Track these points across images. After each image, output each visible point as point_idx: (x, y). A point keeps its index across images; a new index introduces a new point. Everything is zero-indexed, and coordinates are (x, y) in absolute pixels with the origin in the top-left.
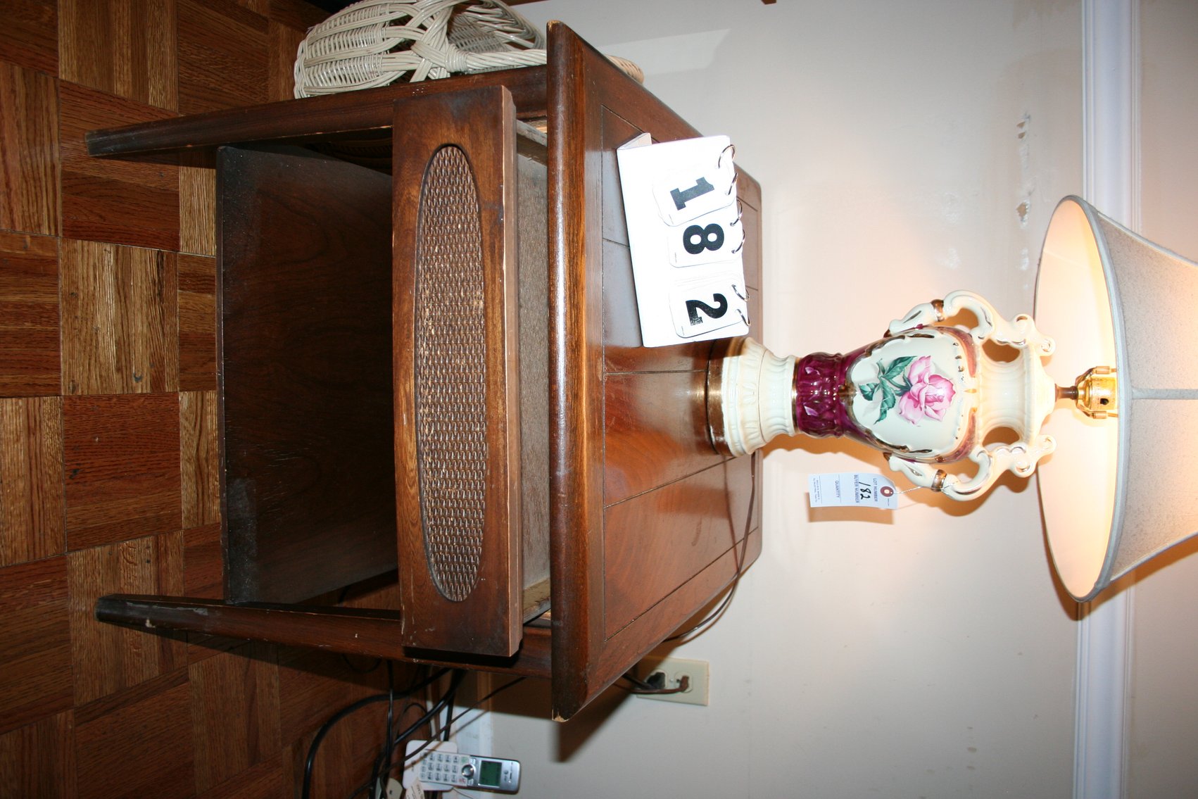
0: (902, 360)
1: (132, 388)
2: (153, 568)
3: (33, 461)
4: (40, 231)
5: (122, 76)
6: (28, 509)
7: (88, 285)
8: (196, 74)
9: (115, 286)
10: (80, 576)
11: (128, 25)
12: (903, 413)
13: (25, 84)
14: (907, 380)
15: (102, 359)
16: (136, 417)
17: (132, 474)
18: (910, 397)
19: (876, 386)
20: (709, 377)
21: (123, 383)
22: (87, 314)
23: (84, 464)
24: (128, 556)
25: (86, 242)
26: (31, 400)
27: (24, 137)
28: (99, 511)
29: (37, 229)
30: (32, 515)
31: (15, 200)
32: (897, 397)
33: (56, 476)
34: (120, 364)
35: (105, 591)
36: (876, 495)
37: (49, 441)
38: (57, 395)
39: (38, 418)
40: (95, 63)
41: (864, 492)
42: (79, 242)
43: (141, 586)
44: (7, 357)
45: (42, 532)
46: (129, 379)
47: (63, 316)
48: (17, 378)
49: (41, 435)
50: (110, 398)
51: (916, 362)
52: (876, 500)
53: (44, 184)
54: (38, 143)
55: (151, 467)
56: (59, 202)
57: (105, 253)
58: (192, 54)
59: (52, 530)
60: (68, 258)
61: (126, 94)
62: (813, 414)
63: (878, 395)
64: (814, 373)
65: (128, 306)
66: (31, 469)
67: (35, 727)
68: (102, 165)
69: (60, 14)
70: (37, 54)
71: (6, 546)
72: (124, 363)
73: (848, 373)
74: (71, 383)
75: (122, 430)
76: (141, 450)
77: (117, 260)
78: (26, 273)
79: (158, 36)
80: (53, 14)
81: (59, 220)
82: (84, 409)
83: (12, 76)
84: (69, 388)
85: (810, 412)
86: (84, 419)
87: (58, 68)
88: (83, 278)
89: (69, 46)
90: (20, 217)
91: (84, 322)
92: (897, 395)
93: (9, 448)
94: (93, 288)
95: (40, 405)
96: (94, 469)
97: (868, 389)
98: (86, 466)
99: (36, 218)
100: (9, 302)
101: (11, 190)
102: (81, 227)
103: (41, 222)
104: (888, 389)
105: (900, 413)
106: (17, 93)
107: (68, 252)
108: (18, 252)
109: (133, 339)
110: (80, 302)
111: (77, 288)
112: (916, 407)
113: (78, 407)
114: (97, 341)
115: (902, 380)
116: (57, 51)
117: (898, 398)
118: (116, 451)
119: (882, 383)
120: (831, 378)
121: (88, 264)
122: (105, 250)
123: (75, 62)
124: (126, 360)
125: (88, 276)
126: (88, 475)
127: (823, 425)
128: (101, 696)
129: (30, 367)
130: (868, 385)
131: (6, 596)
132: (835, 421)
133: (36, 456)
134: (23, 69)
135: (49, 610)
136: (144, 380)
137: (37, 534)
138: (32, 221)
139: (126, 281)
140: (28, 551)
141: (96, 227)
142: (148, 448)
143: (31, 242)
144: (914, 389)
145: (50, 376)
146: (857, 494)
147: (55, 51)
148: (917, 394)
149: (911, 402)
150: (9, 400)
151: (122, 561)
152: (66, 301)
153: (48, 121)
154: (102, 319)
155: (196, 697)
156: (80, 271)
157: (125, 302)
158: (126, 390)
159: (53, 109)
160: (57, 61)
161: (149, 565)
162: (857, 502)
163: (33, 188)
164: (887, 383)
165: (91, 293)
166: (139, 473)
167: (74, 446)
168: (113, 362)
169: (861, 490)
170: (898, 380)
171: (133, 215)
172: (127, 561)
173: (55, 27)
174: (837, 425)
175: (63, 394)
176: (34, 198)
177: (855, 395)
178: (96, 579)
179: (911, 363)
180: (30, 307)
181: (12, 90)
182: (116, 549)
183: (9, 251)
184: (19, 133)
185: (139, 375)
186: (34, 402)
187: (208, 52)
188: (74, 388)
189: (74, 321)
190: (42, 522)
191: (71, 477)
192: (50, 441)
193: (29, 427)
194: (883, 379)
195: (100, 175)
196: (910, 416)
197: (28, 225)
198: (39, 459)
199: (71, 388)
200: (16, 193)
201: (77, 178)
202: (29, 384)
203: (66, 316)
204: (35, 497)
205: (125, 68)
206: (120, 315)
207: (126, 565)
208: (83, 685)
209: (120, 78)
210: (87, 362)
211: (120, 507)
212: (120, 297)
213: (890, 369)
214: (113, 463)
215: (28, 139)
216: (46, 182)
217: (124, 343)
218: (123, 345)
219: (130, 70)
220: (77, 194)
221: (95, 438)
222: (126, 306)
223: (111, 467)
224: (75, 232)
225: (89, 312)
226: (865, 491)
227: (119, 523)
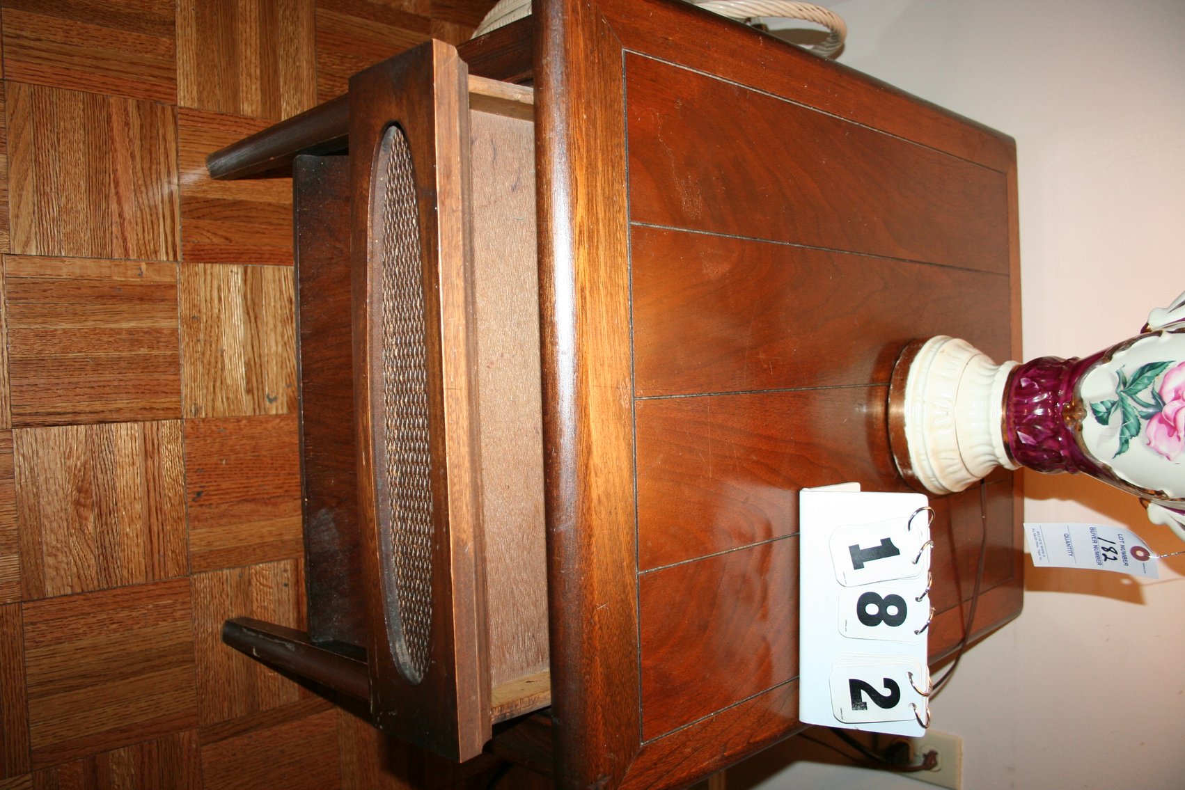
0: (1152, 366)
1: (265, 409)
2: (292, 592)
3: (151, 484)
4: (156, 257)
5: (249, 96)
6: (146, 531)
7: (212, 308)
8: (339, 84)
9: (243, 307)
10: (205, 597)
11: (256, 45)
12: (1152, 444)
13: (139, 115)
14: (1158, 398)
15: (229, 382)
16: (270, 439)
17: (266, 496)
18: (1161, 421)
19: (1113, 404)
20: (891, 392)
21: (254, 404)
22: (210, 337)
23: (208, 486)
24: (261, 579)
25: (209, 265)
26: (148, 424)
27: (139, 167)
28: (228, 533)
29: (153, 256)
30: (151, 537)
31: (129, 229)
32: (1142, 421)
33: (177, 498)
34: (250, 385)
35: (234, 613)
36: (1125, 558)
37: (169, 464)
38: (177, 418)
39: (156, 442)
40: (217, 87)
41: (1108, 552)
42: (201, 265)
43: (277, 610)
44: (121, 383)
45: (162, 553)
46: (261, 400)
47: (184, 340)
48: (133, 403)
49: (159, 458)
50: (238, 421)
51: (1172, 371)
52: (1126, 564)
53: (161, 211)
54: (154, 171)
55: (289, 489)
56: (178, 227)
57: (234, 275)
58: (334, 65)
59: (173, 552)
60: (189, 282)
61: (255, 113)
62: (1029, 443)
63: (1116, 417)
64: (1031, 386)
65: (260, 326)
66: (148, 492)
67: (156, 744)
68: (227, 186)
69: (179, 43)
70: (153, 85)
71: (122, 567)
72: (255, 385)
73: (1076, 386)
74: (193, 406)
75: (253, 452)
76: (277, 472)
77: (245, 281)
78: (142, 299)
79: (292, 50)
80: (171, 44)
81: (178, 245)
82: (209, 431)
83: (126, 109)
84: (191, 411)
85: (1025, 439)
86: (208, 442)
87: (177, 96)
88: (206, 301)
89: (189, 73)
90: (135, 245)
91: (208, 345)
92: (1142, 417)
93: (125, 471)
94: (217, 311)
95: (158, 429)
96: (219, 492)
97: (1102, 409)
98: (212, 488)
99: (152, 245)
100: (122, 329)
101: (124, 220)
102: (203, 250)
103: (157, 249)
104: (1130, 410)
105: (1149, 444)
106: (131, 126)
107: (188, 277)
108: (132, 279)
109: (266, 359)
110: (202, 326)
111: (200, 311)
112: (1171, 436)
113: (202, 430)
114: (223, 362)
115: (1151, 396)
116: (176, 79)
117: (1144, 422)
118: (247, 473)
119: (1122, 400)
120: (1055, 393)
121: (211, 287)
122: (232, 272)
123: (195, 88)
124: (257, 381)
125: (211, 299)
126: (213, 497)
127: (1045, 456)
128: (230, 718)
129: (147, 391)
130: (1102, 402)
131: (122, 615)
132: (1061, 452)
133: (154, 479)
134: (138, 101)
135: (170, 631)
136: (279, 401)
137: (156, 556)
138: (148, 248)
139: (256, 301)
140: (146, 572)
141: (221, 249)
142: (285, 470)
143: (147, 269)
144: (1169, 410)
145: (169, 399)
146: (1097, 553)
147: (173, 80)
148: (1172, 417)
149: (1164, 429)
150: (124, 425)
151: (254, 584)
152: (187, 324)
153: (165, 148)
154: (229, 341)
155: (344, 725)
156: (202, 294)
157: (256, 322)
158: (257, 412)
159: (170, 136)
160: (176, 89)
161: (287, 588)
162: (1100, 564)
163: (149, 217)
164: (1129, 401)
165: (215, 315)
166: (275, 495)
167: (196, 468)
168: (242, 384)
169: (1103, 548)
170: (1145, 395)
171: (264, 233)
172: (260, 584)
173: (174, 56)
174: (1065, 457)
175: (185, 417)
176: (150, 226)
177: (1085, 417)
178: (224, 601)
179: (1165, 372)
180: (146, 333)
181: (125, 123)
182: (247, 572)
183: (123, 279)
184: (133, 164)
185: (272, 396)
186: (152, 425)
187: (354, 60)
188: (197, 411)
189: (196, 344)
190: (161, 543)
191: (194, 500)
192: (171, 464)
193: (146, 451)
194: (1124, 395)
195: (225, 197)
196: (1164, 449)
197: (142, 252)
198: (157, 481)
199: (193, 411)
200: (130, 223)
201: (198, 202)
202: (145, 409)
203: (187, 340)
204: (154, 520)
205: (254, 87)
206: (249, 336)
207: (260, 588)
208: (209, 707)
209: (247, 98)
210: (212, 384)
211: (251, 530)
212: (250, 318)
213: (1134, 381)
214: (243, 486)
215: (142, 169)
216: (163, 209)
217: (255, 364)
218: (254, 368)
219: (259, 89)
220: (199, 218)
221: (222, 460)
222: (257, 326)
223: (241, 490)
224: (197, 255)
225: (213, 334)
226: (1108, 550)
227: (250, 546)
